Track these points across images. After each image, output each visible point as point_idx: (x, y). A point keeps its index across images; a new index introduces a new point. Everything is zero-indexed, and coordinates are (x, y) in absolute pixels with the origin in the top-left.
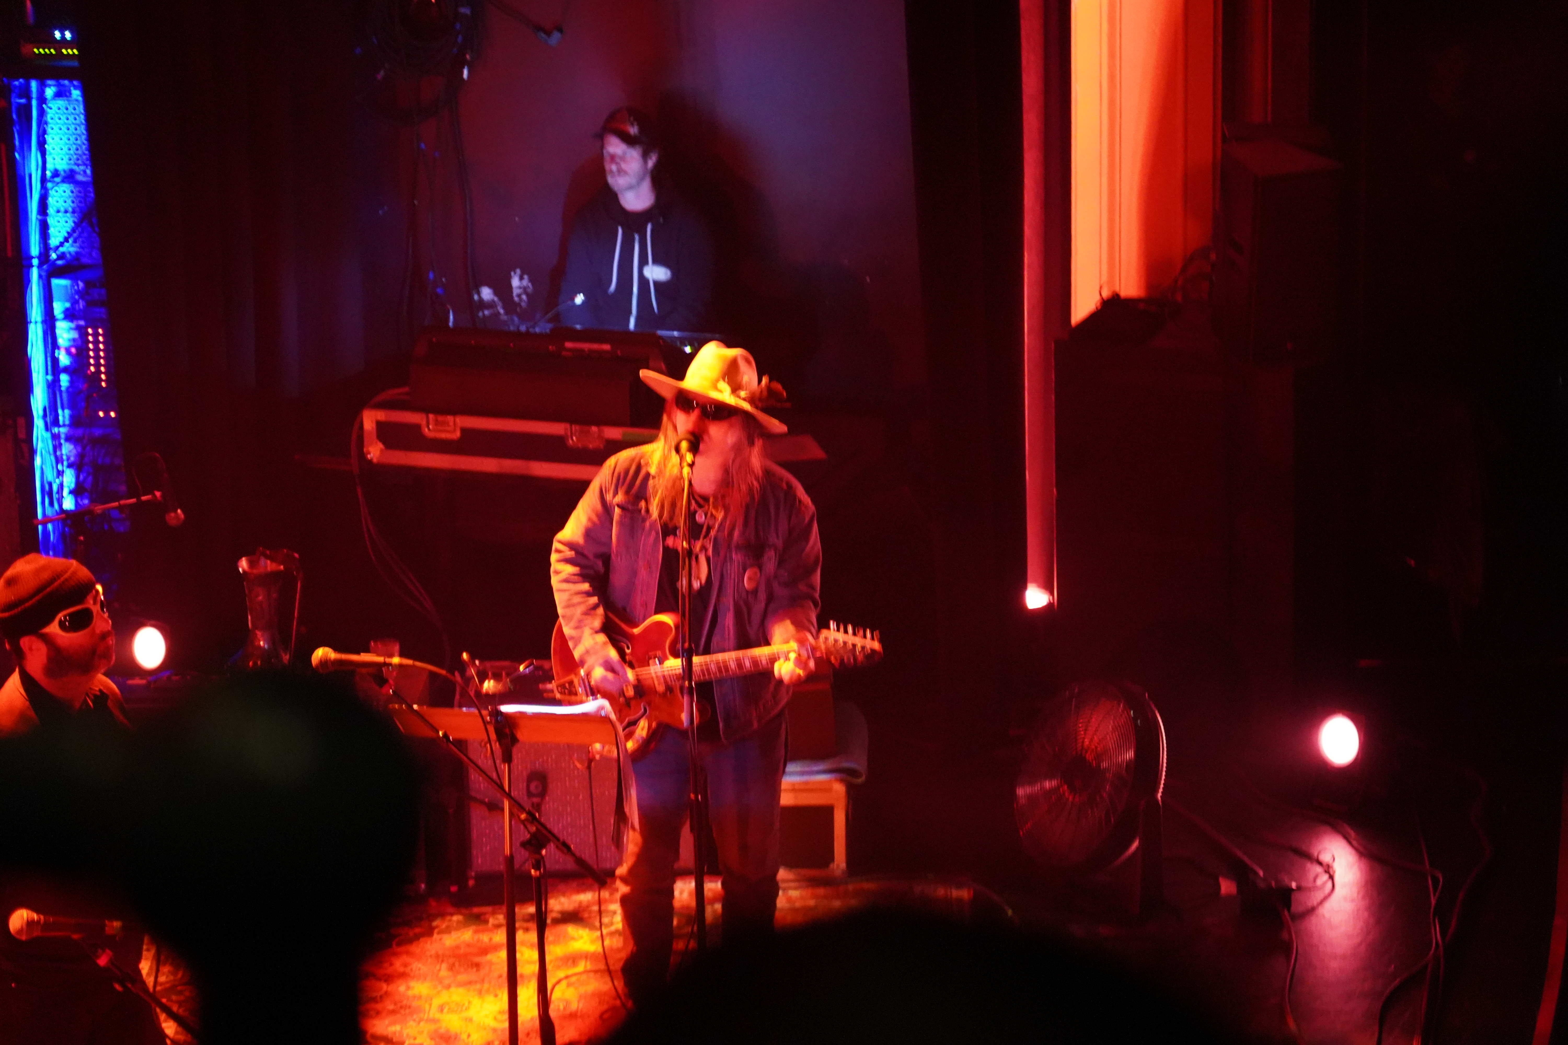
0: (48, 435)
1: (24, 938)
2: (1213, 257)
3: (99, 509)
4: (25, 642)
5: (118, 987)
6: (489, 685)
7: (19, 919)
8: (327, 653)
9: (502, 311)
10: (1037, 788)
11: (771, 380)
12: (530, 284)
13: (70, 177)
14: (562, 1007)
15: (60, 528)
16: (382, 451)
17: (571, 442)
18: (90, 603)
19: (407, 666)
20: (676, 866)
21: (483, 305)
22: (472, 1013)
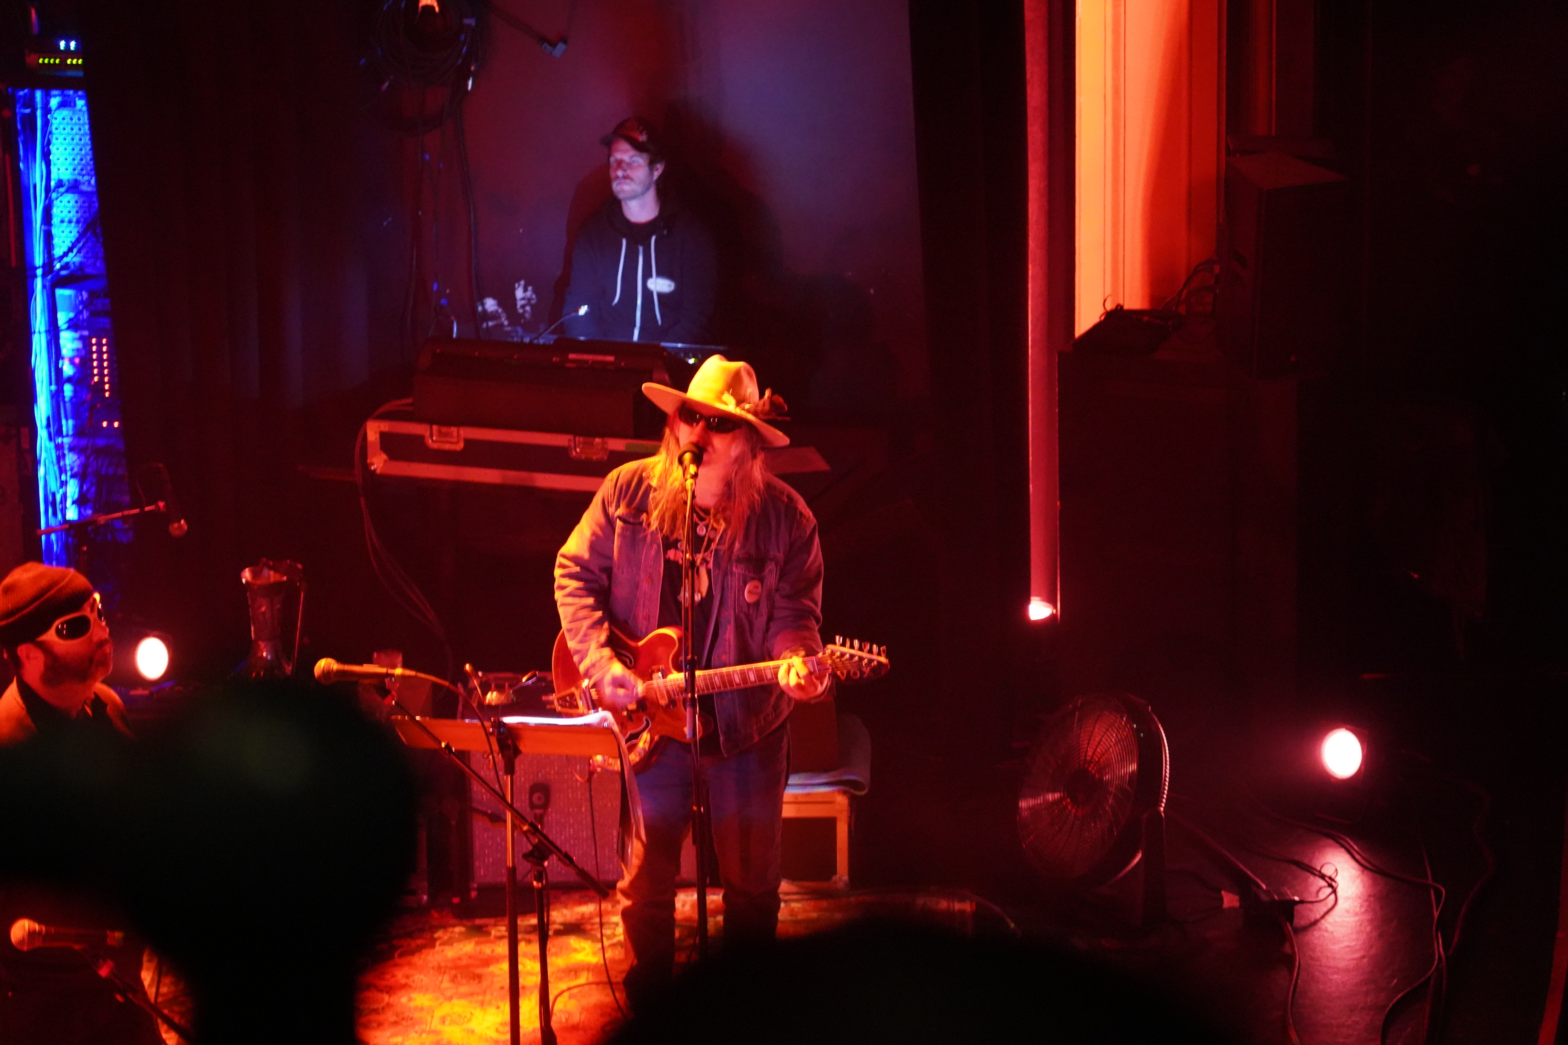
0: (52, 445)
1: (25, 948)
2: (1217, 269)
3: (102, 519)
4: (23, 650)
5: (119, 998)
6: (492, 697)
7: (21, 929)
8: (330, 664)
9: (506, 323)
10: (1040, 800)
11: (773, 394)
12: (534, 296)
13: (74, 187)
14: (564, 1020)
15: (63, 539)
16: (385, 461)
17: (574, 453)
18: (87, 611)
19: (410, 677)
20: (677, 878)
21: (487, 316)
22: (473, 1025)
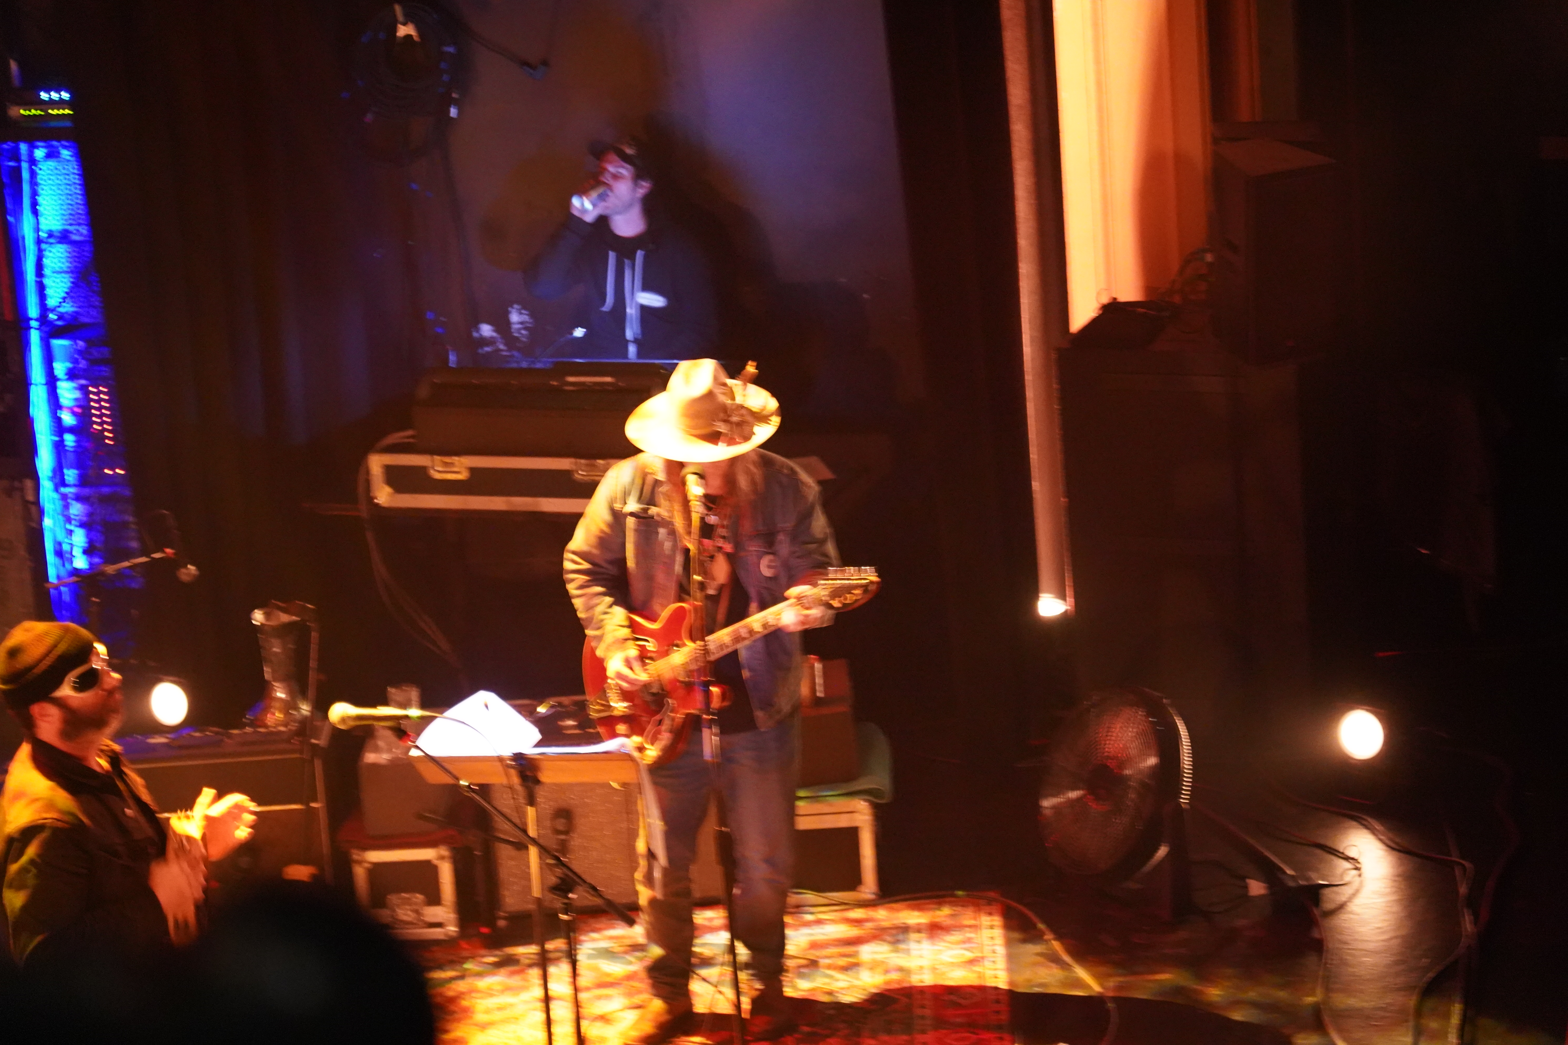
0: (56, 496)
2: (1209, 257)
3: (110, 569)
4: (36, 708)
8: (345, 709)
9: (503, 347)
10: (1062, 799)
12: (529, 319)
13: (64, 237)
15: (74, 591)
16: (390, 494)
17: (576, 475)
18: (97, 665)
21: (484, 342)
